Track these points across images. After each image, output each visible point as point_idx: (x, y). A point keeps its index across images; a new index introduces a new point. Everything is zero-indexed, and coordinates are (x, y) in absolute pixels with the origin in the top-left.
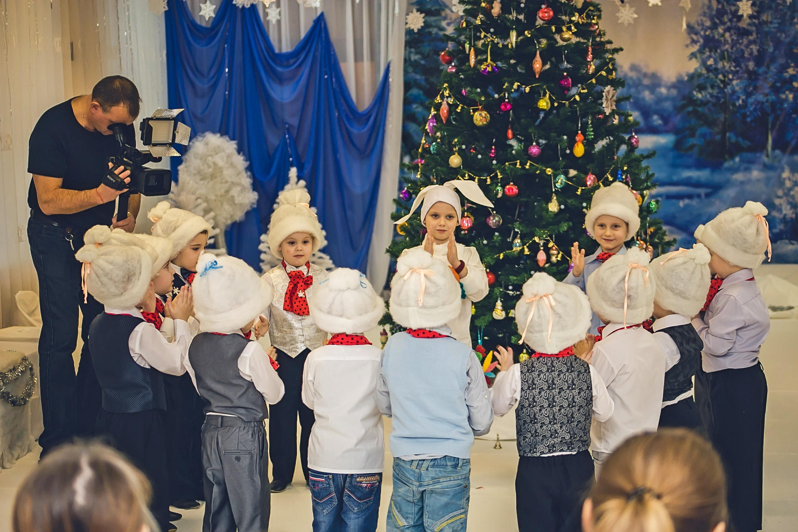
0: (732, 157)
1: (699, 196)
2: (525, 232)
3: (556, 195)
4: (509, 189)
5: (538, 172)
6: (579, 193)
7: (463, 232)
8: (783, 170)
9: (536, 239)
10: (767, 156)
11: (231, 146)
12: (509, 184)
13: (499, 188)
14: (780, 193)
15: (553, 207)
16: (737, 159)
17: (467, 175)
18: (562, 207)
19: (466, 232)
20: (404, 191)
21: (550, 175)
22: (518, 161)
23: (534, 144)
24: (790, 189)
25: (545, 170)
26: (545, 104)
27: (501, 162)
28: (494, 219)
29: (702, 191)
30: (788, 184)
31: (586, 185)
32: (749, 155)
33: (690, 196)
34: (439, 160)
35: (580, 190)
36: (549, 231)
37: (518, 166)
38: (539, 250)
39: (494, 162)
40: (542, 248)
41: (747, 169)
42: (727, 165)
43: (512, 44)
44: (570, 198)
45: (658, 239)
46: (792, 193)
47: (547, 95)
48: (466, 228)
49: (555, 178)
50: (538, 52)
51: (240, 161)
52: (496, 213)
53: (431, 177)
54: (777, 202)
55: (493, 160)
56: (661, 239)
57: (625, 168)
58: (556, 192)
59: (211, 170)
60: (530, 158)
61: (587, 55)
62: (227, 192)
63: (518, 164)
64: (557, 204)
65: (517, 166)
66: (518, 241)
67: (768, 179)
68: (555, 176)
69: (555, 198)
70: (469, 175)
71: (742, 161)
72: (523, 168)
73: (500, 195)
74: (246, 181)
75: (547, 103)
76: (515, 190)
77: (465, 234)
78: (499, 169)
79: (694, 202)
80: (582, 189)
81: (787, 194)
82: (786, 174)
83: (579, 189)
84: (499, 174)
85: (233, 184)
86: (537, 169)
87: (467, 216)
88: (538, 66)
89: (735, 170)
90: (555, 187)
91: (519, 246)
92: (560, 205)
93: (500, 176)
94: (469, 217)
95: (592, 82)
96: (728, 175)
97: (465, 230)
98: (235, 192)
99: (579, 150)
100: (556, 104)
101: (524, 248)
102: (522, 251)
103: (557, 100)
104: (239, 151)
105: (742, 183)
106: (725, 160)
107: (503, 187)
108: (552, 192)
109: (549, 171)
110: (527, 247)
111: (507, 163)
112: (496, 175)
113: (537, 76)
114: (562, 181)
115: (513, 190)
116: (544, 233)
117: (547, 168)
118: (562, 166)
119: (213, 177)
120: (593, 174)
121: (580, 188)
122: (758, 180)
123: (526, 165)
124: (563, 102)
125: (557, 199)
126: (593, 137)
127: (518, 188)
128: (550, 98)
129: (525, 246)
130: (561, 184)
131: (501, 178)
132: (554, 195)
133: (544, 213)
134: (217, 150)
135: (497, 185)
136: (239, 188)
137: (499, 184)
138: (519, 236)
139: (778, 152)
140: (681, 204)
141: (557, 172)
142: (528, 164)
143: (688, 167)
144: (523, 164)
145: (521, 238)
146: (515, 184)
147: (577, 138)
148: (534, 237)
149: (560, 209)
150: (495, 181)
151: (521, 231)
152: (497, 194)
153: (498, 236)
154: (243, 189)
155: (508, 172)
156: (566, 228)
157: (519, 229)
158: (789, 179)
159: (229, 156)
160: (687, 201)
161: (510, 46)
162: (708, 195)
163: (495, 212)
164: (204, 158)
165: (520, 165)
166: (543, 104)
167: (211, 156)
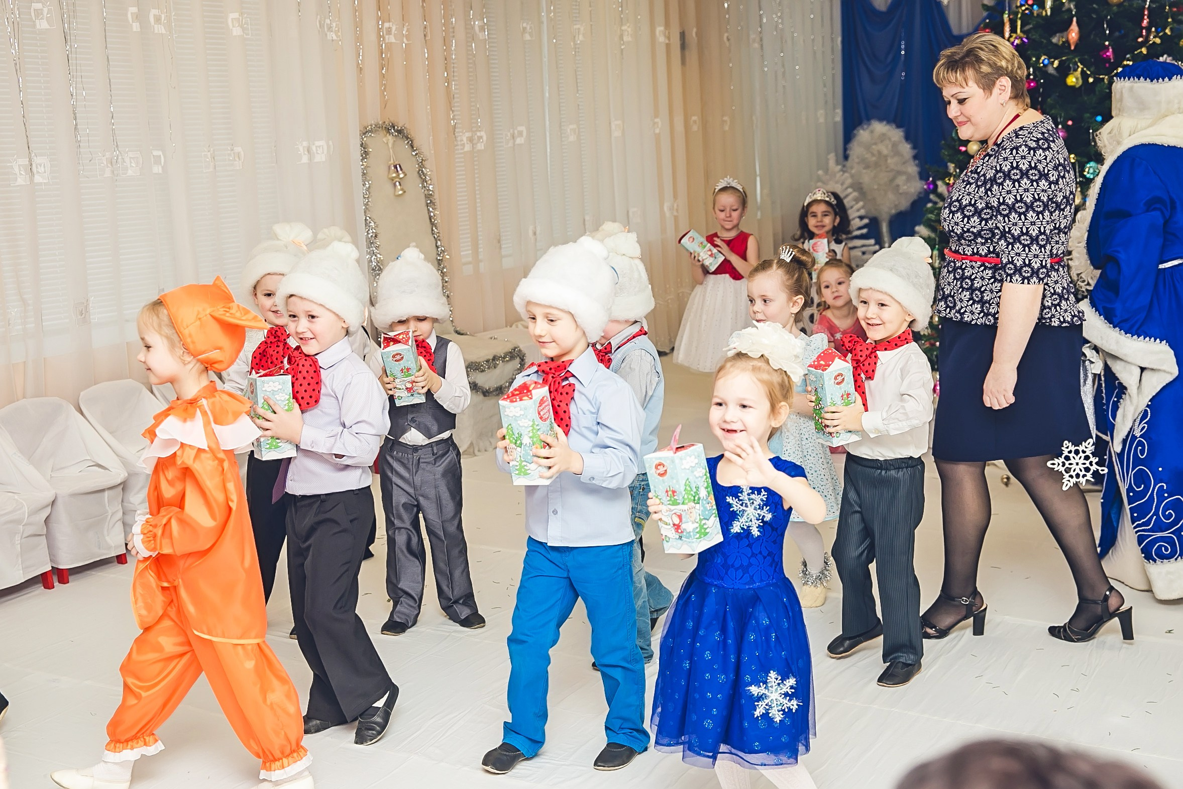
11: (896, 134)
20: (929, 182)
26: (1074, 80)
43: (1046, 11)
47: (1080, 70)
50: (1075, 19)
51: (906, 149)
59: (874, 159)
61: (1143, 19)
62: (892, 180)
74: (913, 169)
75: (1077, 79)
85: (899, 173)
88: (1074, 35)
95: (1141, 52)
98: (901, 180)
100: (1091, 80)
103: (1093, 74)
104: (907, 138)
113: (1073, 48)
114: (1094, 170)
119: (877, 165)
124: (1101, 77)
128: (1083, 72)
134: (883, 137)
136: (904, 177)
154: (909, 178)
159: (895, 145)
161: (1044, 14)
164: (868, 148)
166: (1072, 80)
167: (875, 144)
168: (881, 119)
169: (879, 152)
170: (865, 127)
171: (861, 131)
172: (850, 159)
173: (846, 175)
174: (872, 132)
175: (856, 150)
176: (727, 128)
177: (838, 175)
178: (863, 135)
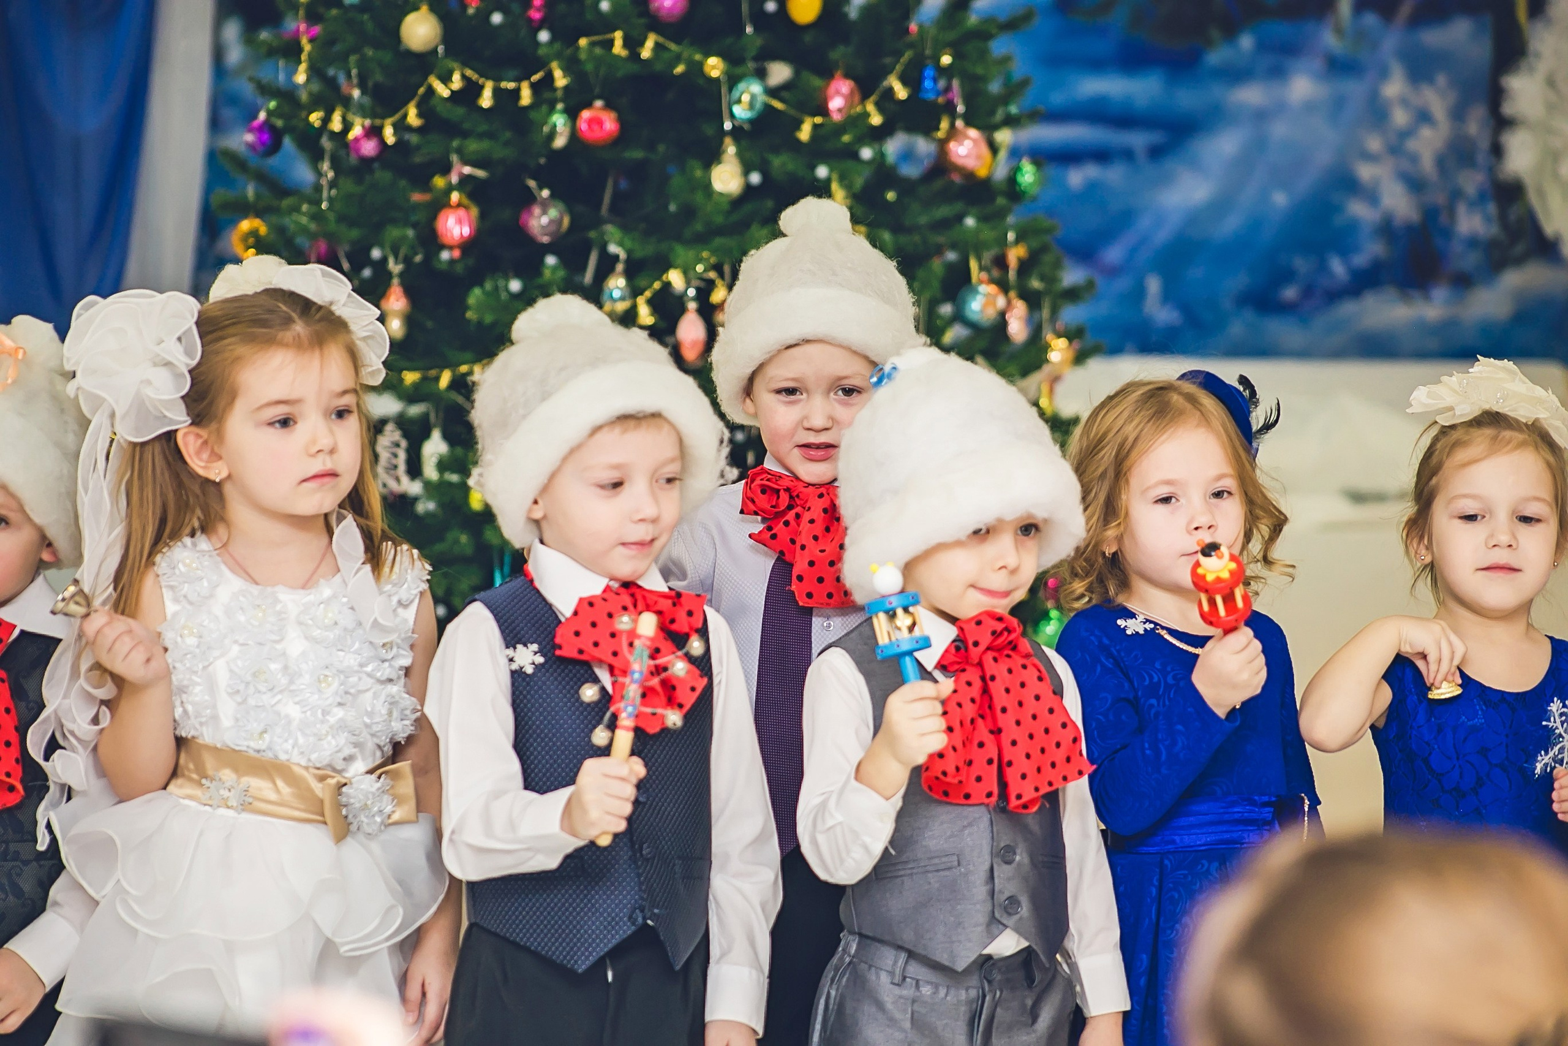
0: (1231, 32)
1: (1127, 155)
2: (639, 254)
3: (736, 141)
4: (591, 122)
5: (680, 69)
6: (805, 133)
7: (445, 255)
8: (1384, 74)
9: (675, 278)
10: (1339, 31)
12: (588, 105)
13: (559, 120)
14: (1374, 144)
15: (727, 178)
16: (1246, 42)
17: (456, 77)
19: (457, 253)
20: (256, 123)
21: (717, 80)
22: (618, 34)
24: (1406, 134)
25: (700, 65)
27: (566, 36)
28: (545, 212)
29: (1138, 140)
30: (1400, 117)
31: (824, 111)
32: (1280, 29)
33: (1101, 156)
34: (370, 26)
35: (807, 127)
36: (713, 252)
37: (618, 48)
38: (683, 310)
39: (544, 36)
40: (692, 306)
41: (1278, 73)
42: (1216, 57)
44: (776, 150)
45: (1042, 278)
46: (1412, 145)
48: (455, 243)
49: (730, 90)
52: (553, 196)
53: (342, 79)
54: (1365, 172)
55: (539, 29)
56: (1050, 280)
57: (946, 60)
58: (737, 133)
60: (656, 24)
63: (618, 42)
64: (737, 169)
65: (616, 50)
66: (617, 284)
67: (1338, 104)
68: (733, 80)
69: (731, 149)
70: (464, 77)
71: (1262, 46)
72: (635, 56)
73: (560, 142)
76: (610, 123)
77: (452, 262)
78: (558, 56)
79: (1114, 175)
80: (815, 127)
81: (1395, 149)
82: (1394, 88)
83: (804, 122)
84: (558, 74)
86: (678, 59)
87: (459, 205)
89: (1236, 75)
90: (732, 116)
91: (622, 299)
92: (746, 172)
93: (561, 80)
94: (466, 208)
96: (1217, 91)
97: (451, 248)
99: (806, 3)
102: (632, 312)
105: (1261, 116)
106: (1209, 43)
107: (572, 114)
108: (723, 133)
109: (714, 66)
110: (650, 302)
111: (583, 42)
112: (549, 78)
114: (753, 97)
115: (600, 123)
116: (700, 260)
117: (708, 55)
118: (752, 52)
120: (847, 76)
121: (809, 120)
122: (1309, 107)
123: (642, 44)
125: (740, 155)
127: (621, 121)
129: (640, 300)
130: (751, 106)
131: (566, 88)
132: (728, 140)
133: (699, 197)
135: (552, 110)
137: (560, 106)
138: (620, 267)
139: (1371, 20)
140: (1075, 178)
141: (739, 70)
142: (650, 43)
143: (1097, 65)
144: (633, 43)
145: (630, 274)
146: (609, 106)
148: (666, 270)
149: (749, 185)
150: (547, 95)
151: (629, 252)
152: (552, 134)
153: (554, 269)
155: (589, 67)
157: (620, 244)
158: (1404, 102)
160: (1092, 171)
162: (1156, 153)
163: (545, 193)
165: (623, 46)
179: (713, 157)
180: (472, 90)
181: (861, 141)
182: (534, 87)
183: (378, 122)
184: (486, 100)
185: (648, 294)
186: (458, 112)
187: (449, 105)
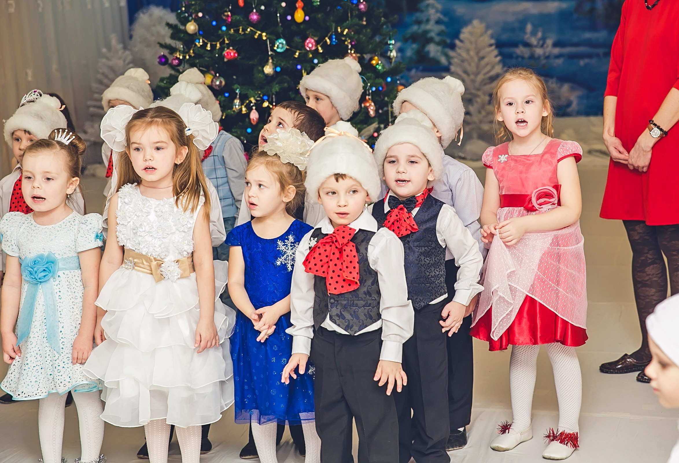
2: (244, 93)
3: (272, 59)
4: (228, 53)
5: (256, 37)
6: (297, 56)
9: (252, 99)
12: (229, 49)
15: (268, 69)
17: (201, 41)
18: (278, 69)
21: (266, 40)
22: (241, 27)
23: (255, 11)
25: (262, 35)
28: (217, 81)
31: (304, 49)
33: (590, 56)
35: (297, 54)
38: (252, 109)
39: (224, 28)
40: (254, 108)
58: (273, 56)
60: (251, 24)
63: (241, 30)
64: (272, 67)
65: (240, 32)
66: (237, 102)
68: (272, 40)
69: (271, 61)
70: (203, 41)
72: (245, 34)
73: (225, 59)
78: (226, 34)
79: (593, 61)
80: (300, 53)
83: (296, 52)
84: (226, 39)
90: (273, 50)
91: (238, 106)
92: (275, 68)
93: (227, 42)
99: (300, 16)
101: (241, 108)
102: (241, 110)
108: (269, 56)
109: (265, 36)
110: (245, 107)
111: (232, 30)
112: (224, 40)
114: (283, 45)
120: (313, 38)
121: (298, 51)
123: (247, 30)
125: (272, 63)
126: (318, 3)
129: (243, 106)
132: (270, 58)
133: (259, 74)
134: (159, 19)
137: (226, 49)
138: (238, 96)
140: (582, 63)
142: (249, 30)
144: (244, 30)
145: (240, 99)
147: (297, 5)
148: (250, 97)
149: (276, 72)
150: (223, 46)
155: (233, 37)
156: (277, 89)
160: (587, 60)
163: (218, 75)
164: (148, 29)
165: (242, 31)
167: (154, 26)
168: (158, 5)
169: (158, 33)
170: (145, 11)
171: (141, 15)
172: (134, 38)
173: (127, 52)
174: (151, 15)
175: (139, 30)
176: (12, 10)
177: (120, 53)
178: (143, 18)
179: (266, 63)
180: (205, 45)
181: (314, 58)
182: (220, 44)
183: (185, 55)
184: (209, 48)
185: (245, 104)
186: (202, 51)
187: (200, 49)
